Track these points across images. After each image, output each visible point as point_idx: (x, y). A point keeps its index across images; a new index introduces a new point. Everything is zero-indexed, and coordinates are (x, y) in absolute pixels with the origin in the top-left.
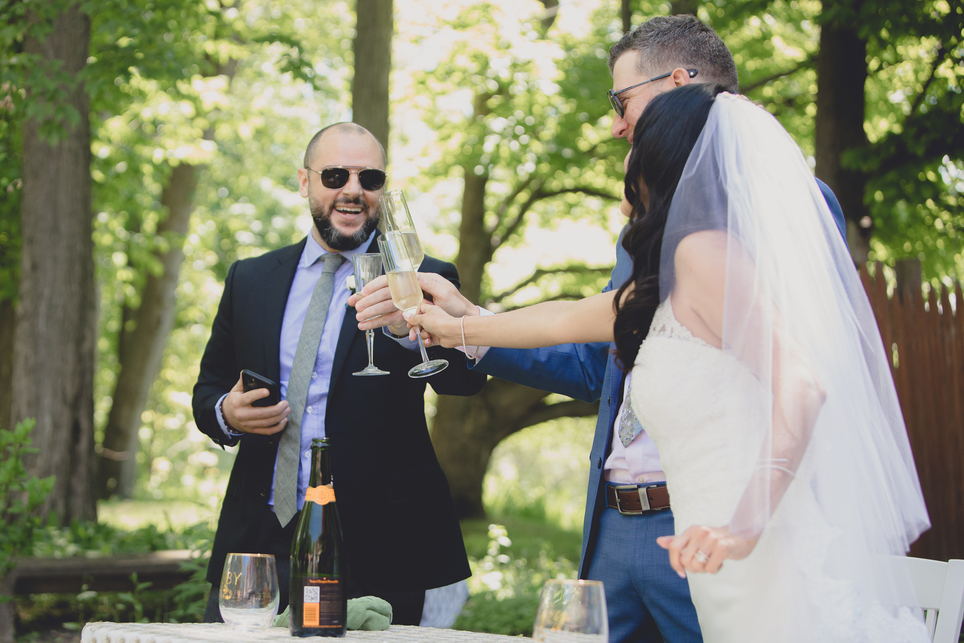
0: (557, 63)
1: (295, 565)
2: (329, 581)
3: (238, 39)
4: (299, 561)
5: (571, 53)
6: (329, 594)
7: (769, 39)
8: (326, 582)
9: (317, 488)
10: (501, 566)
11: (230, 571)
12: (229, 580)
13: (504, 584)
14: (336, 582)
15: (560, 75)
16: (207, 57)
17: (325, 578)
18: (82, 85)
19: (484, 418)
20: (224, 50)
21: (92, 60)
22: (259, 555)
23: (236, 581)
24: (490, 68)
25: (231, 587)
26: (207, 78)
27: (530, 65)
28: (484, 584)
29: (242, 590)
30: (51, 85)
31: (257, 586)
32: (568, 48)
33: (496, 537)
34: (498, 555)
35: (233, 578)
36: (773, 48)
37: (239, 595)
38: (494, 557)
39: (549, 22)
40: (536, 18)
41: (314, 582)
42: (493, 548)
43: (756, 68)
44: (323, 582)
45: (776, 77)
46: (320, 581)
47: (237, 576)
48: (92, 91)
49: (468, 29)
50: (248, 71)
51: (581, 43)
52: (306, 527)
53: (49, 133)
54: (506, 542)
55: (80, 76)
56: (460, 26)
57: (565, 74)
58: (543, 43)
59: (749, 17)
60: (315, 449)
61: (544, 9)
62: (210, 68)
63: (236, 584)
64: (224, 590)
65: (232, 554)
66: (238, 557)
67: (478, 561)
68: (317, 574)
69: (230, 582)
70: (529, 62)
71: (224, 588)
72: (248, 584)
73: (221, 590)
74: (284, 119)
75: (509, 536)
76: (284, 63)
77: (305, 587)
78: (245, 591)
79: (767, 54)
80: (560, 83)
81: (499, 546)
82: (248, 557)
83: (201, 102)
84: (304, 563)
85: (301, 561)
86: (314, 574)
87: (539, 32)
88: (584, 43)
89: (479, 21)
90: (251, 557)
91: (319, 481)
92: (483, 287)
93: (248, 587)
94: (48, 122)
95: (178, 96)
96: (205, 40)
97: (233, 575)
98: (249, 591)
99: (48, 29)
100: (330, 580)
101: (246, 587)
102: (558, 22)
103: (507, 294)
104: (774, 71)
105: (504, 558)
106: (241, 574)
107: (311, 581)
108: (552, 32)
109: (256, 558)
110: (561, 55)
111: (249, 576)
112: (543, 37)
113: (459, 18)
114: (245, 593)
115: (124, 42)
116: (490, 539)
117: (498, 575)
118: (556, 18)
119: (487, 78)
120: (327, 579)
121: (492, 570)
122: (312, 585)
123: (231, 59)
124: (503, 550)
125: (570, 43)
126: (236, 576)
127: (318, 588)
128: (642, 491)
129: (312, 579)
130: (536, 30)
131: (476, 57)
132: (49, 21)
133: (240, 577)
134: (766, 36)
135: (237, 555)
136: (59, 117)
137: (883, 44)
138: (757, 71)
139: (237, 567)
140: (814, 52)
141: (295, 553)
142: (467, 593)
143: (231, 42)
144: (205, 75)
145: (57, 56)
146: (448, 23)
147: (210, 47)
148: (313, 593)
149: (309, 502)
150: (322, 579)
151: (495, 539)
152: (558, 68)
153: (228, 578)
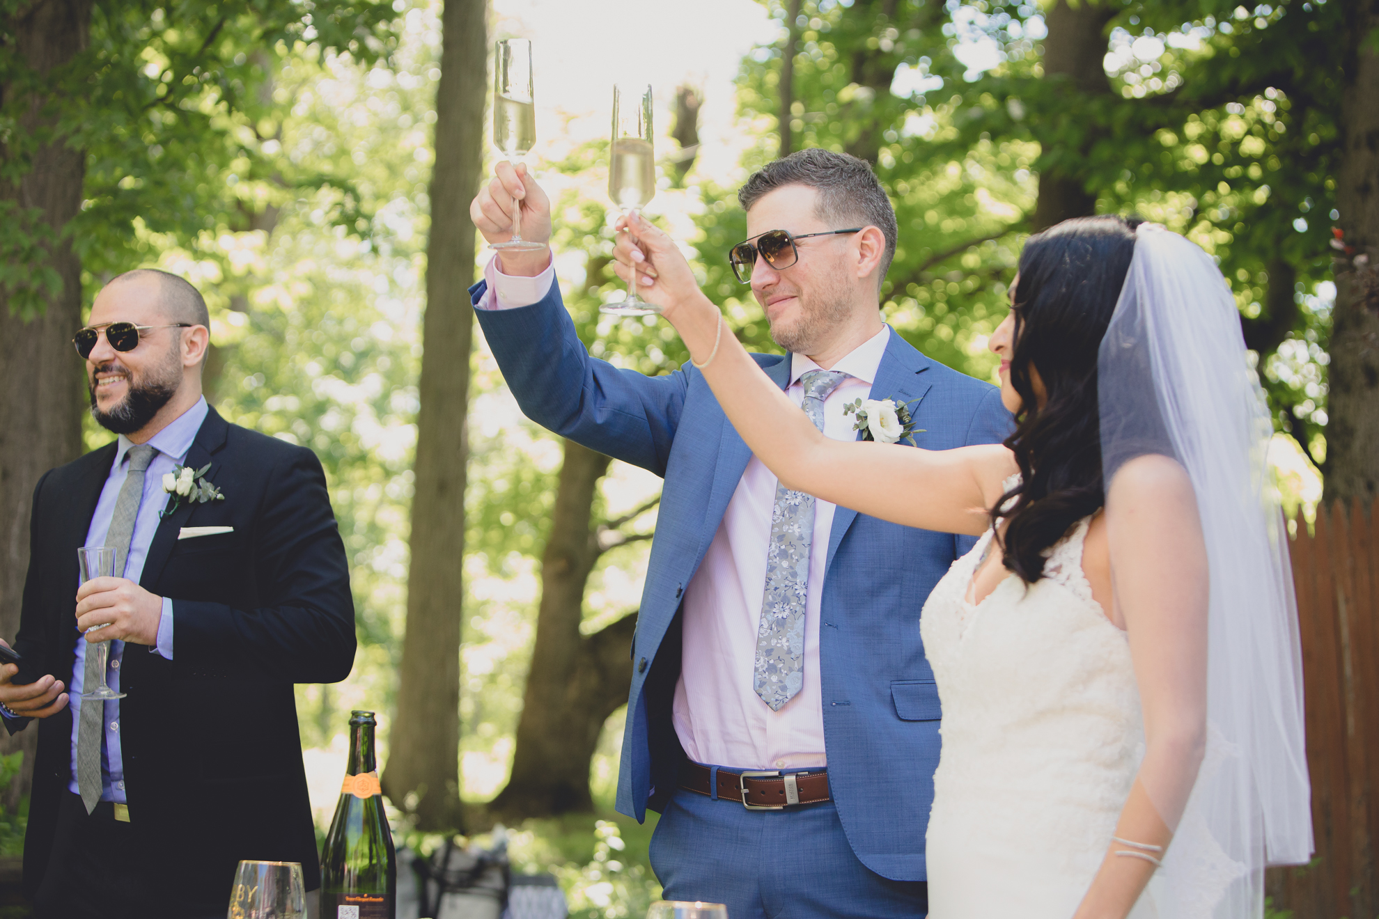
0: (694, 219)
1: (327, 877)
2: (371, 899)
3: (279, 180)
4: (333, 870)
5: (714, 206)
6: (371, 915)
7: (972, 192)
8: (367, 900)
9: (357, 776)
10: (612, 875)
11: (243, 884)
12: (240, 897)
13: (614, 898)
14: (381, 899)
15: (699, 235)
16: (239, 204)
17: (366, 895)
18: (69, 242)
19: (593, 680)
20: (260, 194)
21: (88, 203)
22: (280, 863)
23: (250, 896)
24: (606, 225)
25: (242, 904)
26: (238, 233)
27: (660, 221)
28: (588, 900)
29: (258, 909)
30: (26, 242)
31: (278, 904)
32: (710, 200)
33: (605, 837)
34: (608, 860)
35: (246, 894)
36: (976, 204)
37: (253, 915)
38: (603, 863)
39: (685, 166)
40: (669, 160)
41: (352, 899)
42: (601, 852)
43: (955, 230)
44: (364, 900)
45: (978, 242)
46: (359, 899)
47: (252, 890)
48: (81, 250)
49: (580, 173)
50: (293, 221)
51: (727, 194)
52: (342, 827)
53: (23, 305)
54: (618, 844)
55: (66, 230)
56: (569, 169)
57: (705, 232)
58: (677, 193)
59: (946, 162)
60: (356, 725)
61: (680, 147)
62: (242, 220)
63: (249, 900)
64: (234, 909)
65: (244, 862)
66: (253, 865)
67: (581, 869)
68: (356, 889)
69: (242, 898)
70: (658, 218)
71: (233, 906)
72: (266, 900)
73: (230, 908)
74: (341, 286)
75: (622, 836)
76: (335, 215)
77: (340, 907)
78: (261, 909)
79: (969, 212)
80: (698, 246)
81: (608, 850)
82: (266, 865)
83: (229, 263)
84: (339, 874)
85: (334, 872)
86: (352, 889)
87: (673, 178)
88: (731, 193)
89: (594, 162)
90: (270, 866)
91: (362, 767)
92: (594, 507)
93: (266, 906)
94: (21, 290)
95: (199, 255)
96: (236, 181)
97: (246, 889)
98: (267, 910)
99: (24, 168)
100: (373, 898)
101: (263, 905)
102: (697, 165)
103: (624, 519)
104: (976, 233)
105: (615, 865)
106: (256, 887)
107: (347, 899)
108: (689, 178)
109: (276, 867)
110: (700, 208)
111: (267, 890)
112: (678, 185)
113: (568, 159)
114: (261, 912)
115: (128, 183)
116: (597, 840)
117: (607, 887)
118: (694, 161)
119: (603, 238)
120: (368, 897)
121: (599, 881)
122: (349, 903)
123: (269, 206)
124: (613, 855)
125: (713, 193)
126: (249, 890)
127: (357, 908)
128: (790, 780)
129: (349, 896)
130: (669, 175)
131: (590, 210)
132: (26, 158)
133: (255, 892)
134: (967, 189)
135: (251, 862)
136: (35, 285)
137: (1119, 201)
138: (955, 233)
139: (252, 879)
140: (1030, 211)
141: (328, 861)
142: (566, 910)
143: (270, 184)
144: (234, 228)
145: (39, 202)
146: (552, 164)
147: (243, 190)
148: (350, 914)
149: (346, 795)
150: (362, 897)
151: (604, 840)
152: (697, 225)
153: (239, 893)
